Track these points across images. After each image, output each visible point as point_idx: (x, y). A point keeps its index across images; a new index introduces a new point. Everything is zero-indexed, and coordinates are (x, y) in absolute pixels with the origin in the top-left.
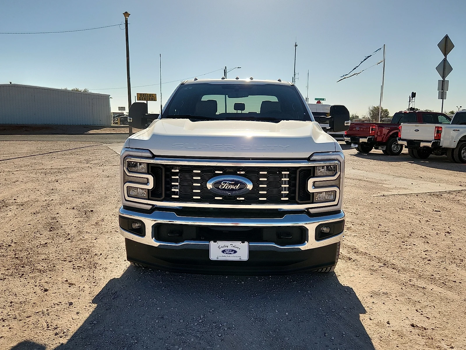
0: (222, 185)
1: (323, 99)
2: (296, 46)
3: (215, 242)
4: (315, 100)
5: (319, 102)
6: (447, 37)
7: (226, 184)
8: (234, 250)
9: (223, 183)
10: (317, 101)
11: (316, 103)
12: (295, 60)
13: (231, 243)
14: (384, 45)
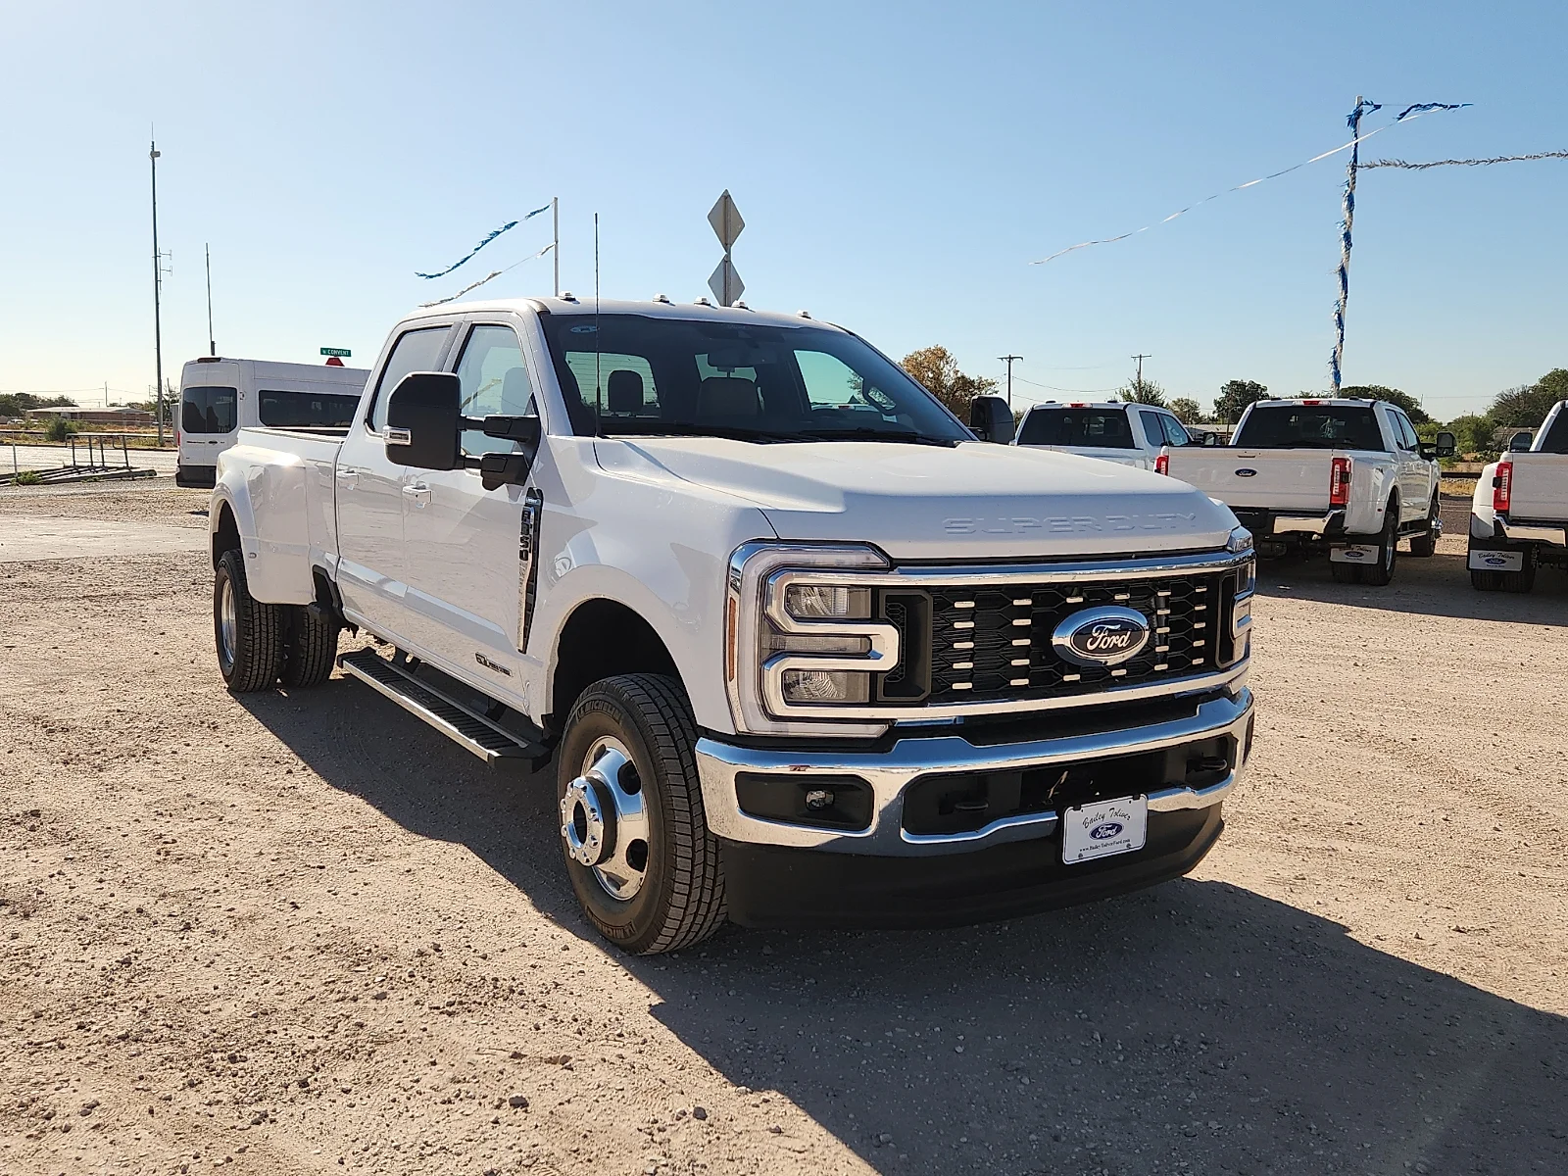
0: (1093, 637)
1: (348, 354)
2: (155, 154)
3: (1077, 808)
4: (322, 353)
5: (335, 361)
6: (726, 198)
7: (1102, 634)
8: (1116, 825)
9: (1096, 631)
10: (327, 357)
11: (324, 364)
12: (154, 203)
13: (1111, 805)
14: (556, 199)
